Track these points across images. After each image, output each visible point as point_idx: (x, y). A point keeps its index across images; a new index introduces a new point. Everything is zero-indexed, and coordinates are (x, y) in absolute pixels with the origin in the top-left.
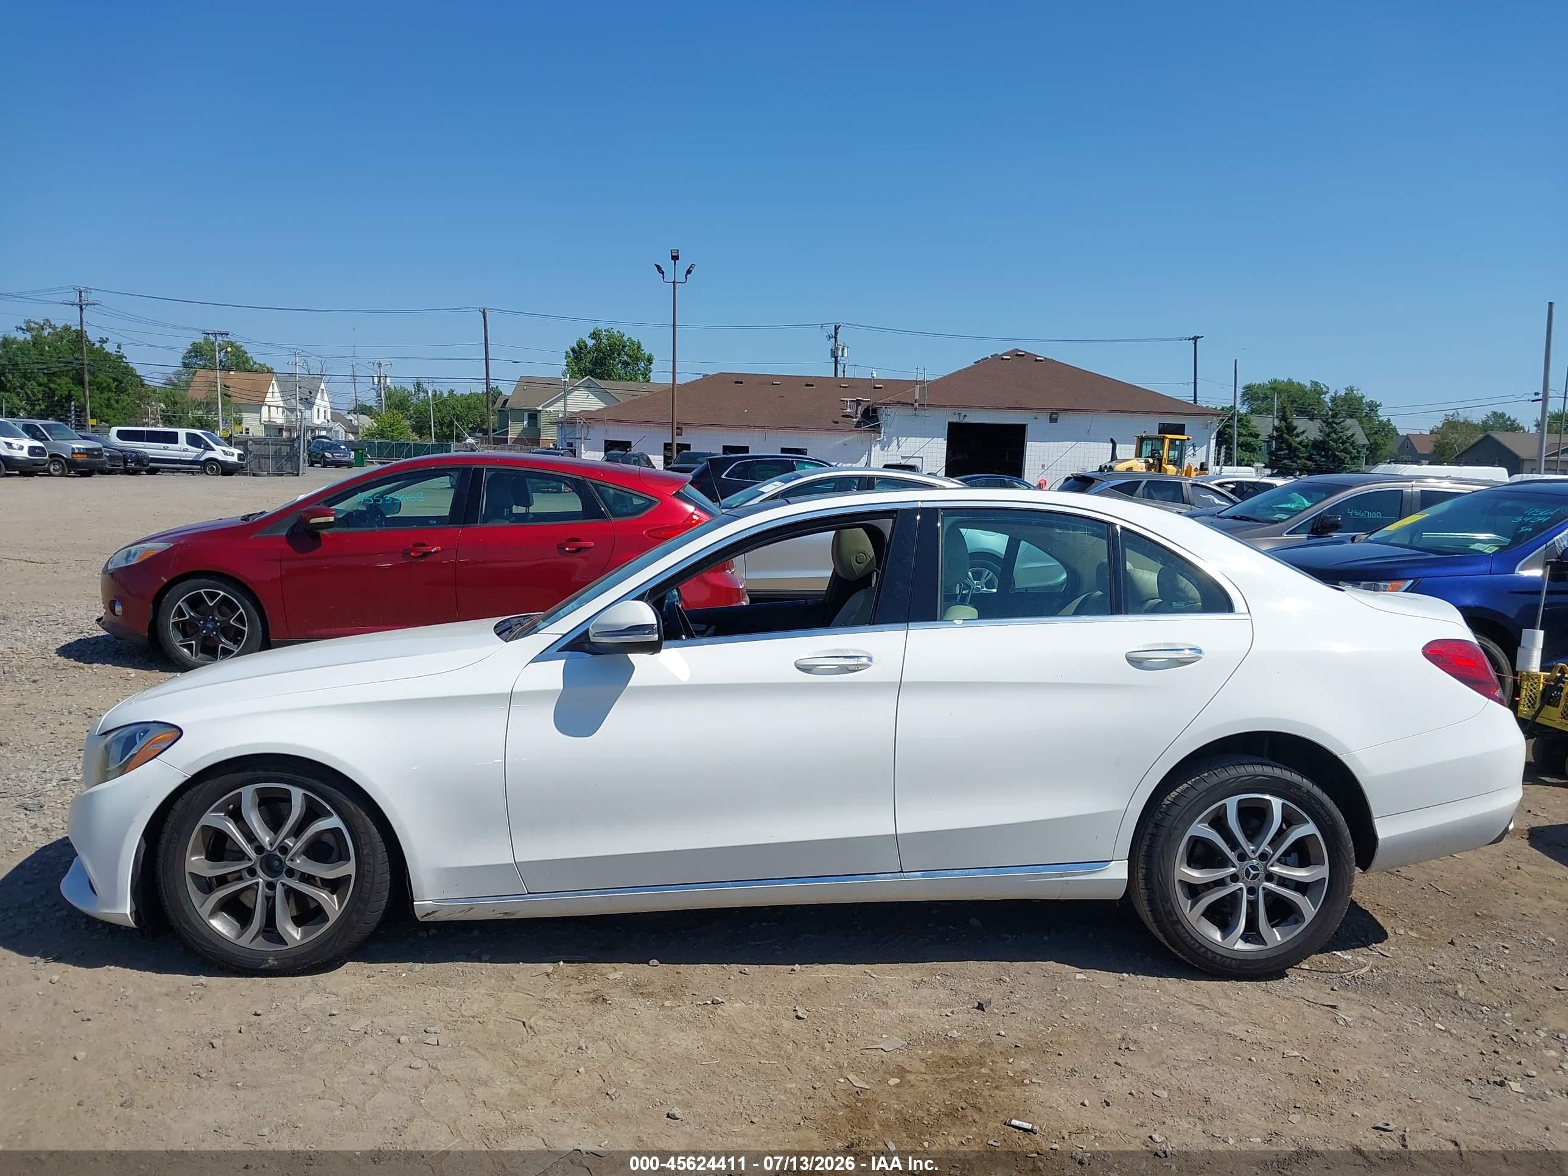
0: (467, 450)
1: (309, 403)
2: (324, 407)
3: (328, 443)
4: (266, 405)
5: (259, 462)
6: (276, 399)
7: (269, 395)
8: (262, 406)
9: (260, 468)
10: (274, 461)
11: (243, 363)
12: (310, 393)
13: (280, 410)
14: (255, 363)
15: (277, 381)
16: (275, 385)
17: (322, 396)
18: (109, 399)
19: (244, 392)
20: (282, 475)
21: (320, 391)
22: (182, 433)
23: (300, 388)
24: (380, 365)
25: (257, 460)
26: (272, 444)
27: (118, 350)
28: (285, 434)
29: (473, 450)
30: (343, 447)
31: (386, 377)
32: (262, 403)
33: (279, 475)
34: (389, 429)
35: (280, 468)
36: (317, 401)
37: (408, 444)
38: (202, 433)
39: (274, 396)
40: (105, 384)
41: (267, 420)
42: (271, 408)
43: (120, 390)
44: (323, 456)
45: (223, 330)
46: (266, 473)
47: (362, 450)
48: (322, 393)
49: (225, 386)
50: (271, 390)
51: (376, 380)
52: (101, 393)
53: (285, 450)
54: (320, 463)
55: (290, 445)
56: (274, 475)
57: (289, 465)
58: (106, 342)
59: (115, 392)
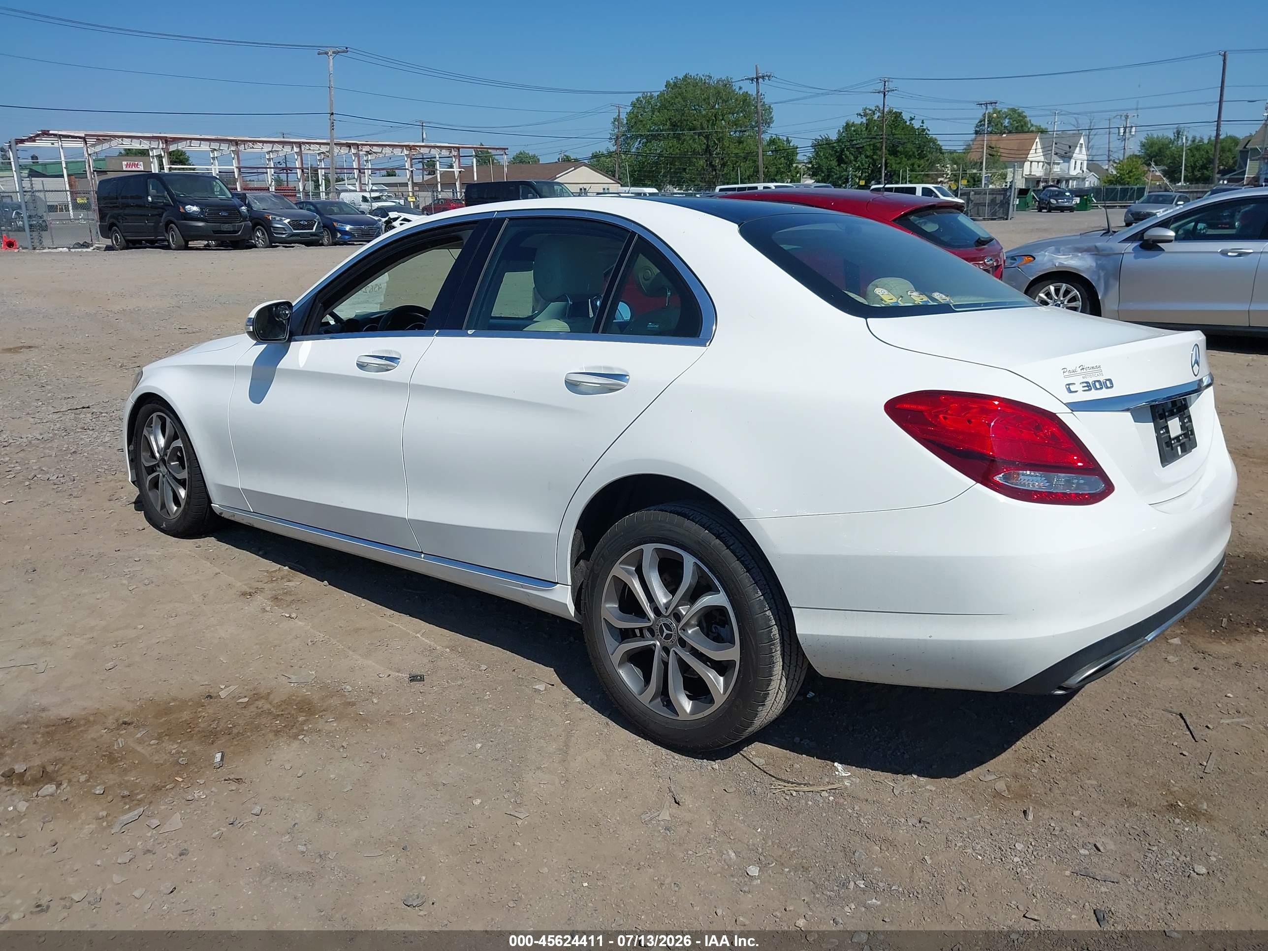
0: (1161, 190)
1: (1067, 157)
2: (1081, 160)
3: (1055, 191)
4: (1028, 161)
5: (978, 209)
6: (1038, 155)
7: (1032, 151)
8: (1025, 162)
9: (978, 214)
10: (990, 208)
11: (1022, 126)
12: (1070, 147)
13: (1041, 164)
14: (1032, 125)
15: (1040, 139)
16: (1039, 143)
17: (1081, 150)
18: (913, 165)
19: (1013, 152)
20: (994, 219)
21: (1079, 146)
22: (919, 188)
23: (1056, 144)
24: (1127, 117)
25: (976, 208)
26: (989, 194)
27: (922, 125)
28: (1042, 185)
29: (1166, 190)
30: (1068, 194)
31: (1132, 127)
32: (1025, 160)
33: (992, 219)
34: (1127, 176)
35: (994, 214)
36: (1074, 155)
37: (1132, 189)
38: (935, 188)
39: (1036, 153)
40: (911, 153)
41: (1028, 174)
42: (1033, 163)
43: (921, 156)
44: (1049, 203)
45: (993, 100)
46: (981, 218)
47: (1087, 195)
48: (1081, 147)
49: (990, 147)
50: (1034, 147)
51: (1122, 130)
52: (908, 160)
53: (999, 198)
54: (1046, 209)
55: (1004, 194)
56: (988, 220)
57: (1001, 211)
58: (914, 119)
59: (918, 159)
